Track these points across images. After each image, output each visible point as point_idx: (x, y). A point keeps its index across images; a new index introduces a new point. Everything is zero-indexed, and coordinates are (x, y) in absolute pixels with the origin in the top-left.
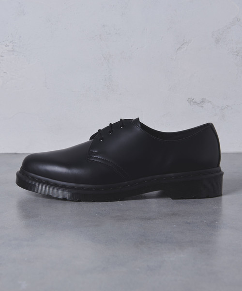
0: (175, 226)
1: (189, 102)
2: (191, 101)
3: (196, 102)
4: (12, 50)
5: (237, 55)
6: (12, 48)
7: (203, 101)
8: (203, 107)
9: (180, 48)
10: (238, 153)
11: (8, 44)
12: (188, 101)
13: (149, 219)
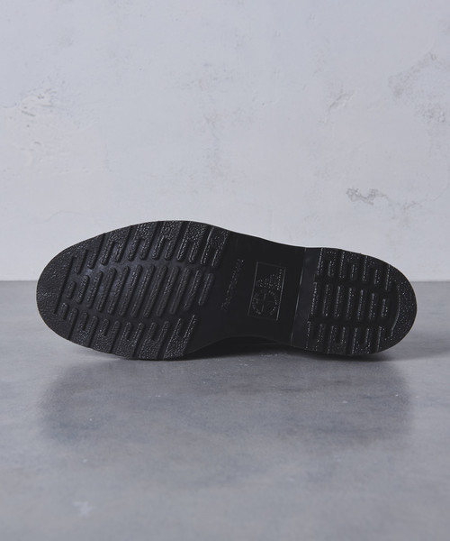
0: (345, 402)
1: (349, 196)
2: (353, 194)
3: (361, 196)
4: (49, 104)
5: (431, 117)
6: (50, 101)
7: (373, 194)
8: (372, 204)
9: (334, 104)
10: (431, 283)
11: (43, 95)
12: (348, 193)
13: (299, 390)
